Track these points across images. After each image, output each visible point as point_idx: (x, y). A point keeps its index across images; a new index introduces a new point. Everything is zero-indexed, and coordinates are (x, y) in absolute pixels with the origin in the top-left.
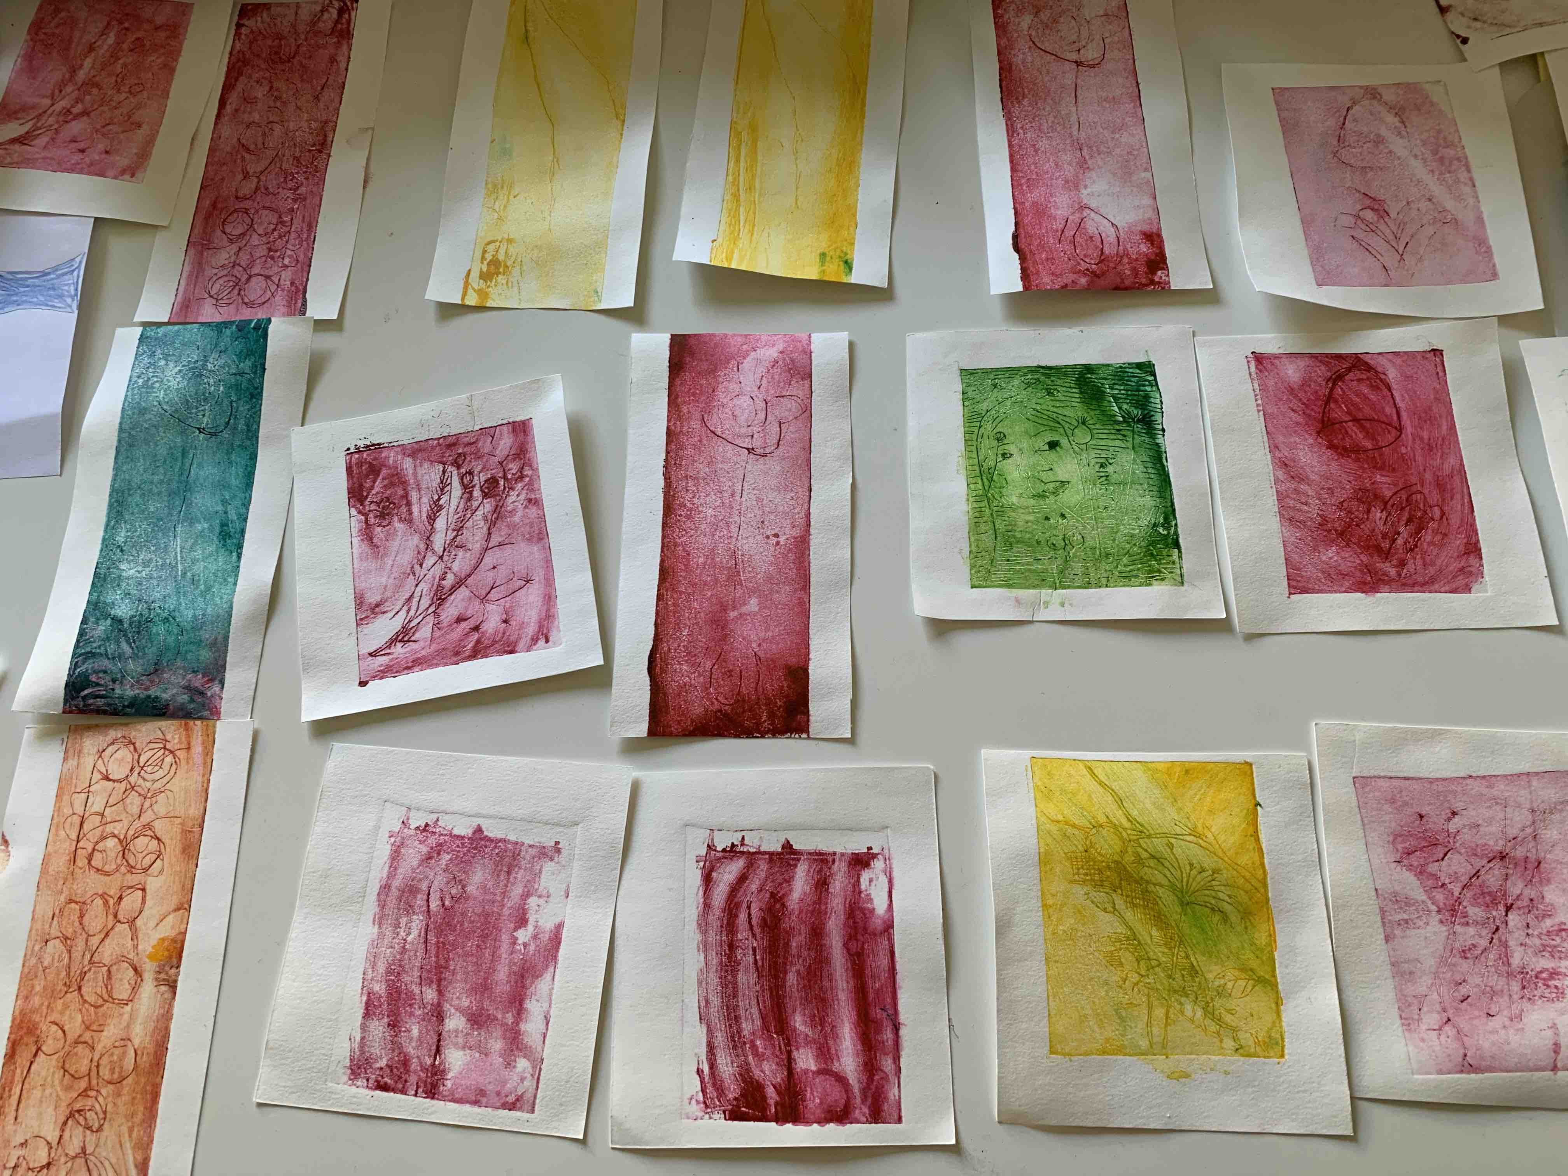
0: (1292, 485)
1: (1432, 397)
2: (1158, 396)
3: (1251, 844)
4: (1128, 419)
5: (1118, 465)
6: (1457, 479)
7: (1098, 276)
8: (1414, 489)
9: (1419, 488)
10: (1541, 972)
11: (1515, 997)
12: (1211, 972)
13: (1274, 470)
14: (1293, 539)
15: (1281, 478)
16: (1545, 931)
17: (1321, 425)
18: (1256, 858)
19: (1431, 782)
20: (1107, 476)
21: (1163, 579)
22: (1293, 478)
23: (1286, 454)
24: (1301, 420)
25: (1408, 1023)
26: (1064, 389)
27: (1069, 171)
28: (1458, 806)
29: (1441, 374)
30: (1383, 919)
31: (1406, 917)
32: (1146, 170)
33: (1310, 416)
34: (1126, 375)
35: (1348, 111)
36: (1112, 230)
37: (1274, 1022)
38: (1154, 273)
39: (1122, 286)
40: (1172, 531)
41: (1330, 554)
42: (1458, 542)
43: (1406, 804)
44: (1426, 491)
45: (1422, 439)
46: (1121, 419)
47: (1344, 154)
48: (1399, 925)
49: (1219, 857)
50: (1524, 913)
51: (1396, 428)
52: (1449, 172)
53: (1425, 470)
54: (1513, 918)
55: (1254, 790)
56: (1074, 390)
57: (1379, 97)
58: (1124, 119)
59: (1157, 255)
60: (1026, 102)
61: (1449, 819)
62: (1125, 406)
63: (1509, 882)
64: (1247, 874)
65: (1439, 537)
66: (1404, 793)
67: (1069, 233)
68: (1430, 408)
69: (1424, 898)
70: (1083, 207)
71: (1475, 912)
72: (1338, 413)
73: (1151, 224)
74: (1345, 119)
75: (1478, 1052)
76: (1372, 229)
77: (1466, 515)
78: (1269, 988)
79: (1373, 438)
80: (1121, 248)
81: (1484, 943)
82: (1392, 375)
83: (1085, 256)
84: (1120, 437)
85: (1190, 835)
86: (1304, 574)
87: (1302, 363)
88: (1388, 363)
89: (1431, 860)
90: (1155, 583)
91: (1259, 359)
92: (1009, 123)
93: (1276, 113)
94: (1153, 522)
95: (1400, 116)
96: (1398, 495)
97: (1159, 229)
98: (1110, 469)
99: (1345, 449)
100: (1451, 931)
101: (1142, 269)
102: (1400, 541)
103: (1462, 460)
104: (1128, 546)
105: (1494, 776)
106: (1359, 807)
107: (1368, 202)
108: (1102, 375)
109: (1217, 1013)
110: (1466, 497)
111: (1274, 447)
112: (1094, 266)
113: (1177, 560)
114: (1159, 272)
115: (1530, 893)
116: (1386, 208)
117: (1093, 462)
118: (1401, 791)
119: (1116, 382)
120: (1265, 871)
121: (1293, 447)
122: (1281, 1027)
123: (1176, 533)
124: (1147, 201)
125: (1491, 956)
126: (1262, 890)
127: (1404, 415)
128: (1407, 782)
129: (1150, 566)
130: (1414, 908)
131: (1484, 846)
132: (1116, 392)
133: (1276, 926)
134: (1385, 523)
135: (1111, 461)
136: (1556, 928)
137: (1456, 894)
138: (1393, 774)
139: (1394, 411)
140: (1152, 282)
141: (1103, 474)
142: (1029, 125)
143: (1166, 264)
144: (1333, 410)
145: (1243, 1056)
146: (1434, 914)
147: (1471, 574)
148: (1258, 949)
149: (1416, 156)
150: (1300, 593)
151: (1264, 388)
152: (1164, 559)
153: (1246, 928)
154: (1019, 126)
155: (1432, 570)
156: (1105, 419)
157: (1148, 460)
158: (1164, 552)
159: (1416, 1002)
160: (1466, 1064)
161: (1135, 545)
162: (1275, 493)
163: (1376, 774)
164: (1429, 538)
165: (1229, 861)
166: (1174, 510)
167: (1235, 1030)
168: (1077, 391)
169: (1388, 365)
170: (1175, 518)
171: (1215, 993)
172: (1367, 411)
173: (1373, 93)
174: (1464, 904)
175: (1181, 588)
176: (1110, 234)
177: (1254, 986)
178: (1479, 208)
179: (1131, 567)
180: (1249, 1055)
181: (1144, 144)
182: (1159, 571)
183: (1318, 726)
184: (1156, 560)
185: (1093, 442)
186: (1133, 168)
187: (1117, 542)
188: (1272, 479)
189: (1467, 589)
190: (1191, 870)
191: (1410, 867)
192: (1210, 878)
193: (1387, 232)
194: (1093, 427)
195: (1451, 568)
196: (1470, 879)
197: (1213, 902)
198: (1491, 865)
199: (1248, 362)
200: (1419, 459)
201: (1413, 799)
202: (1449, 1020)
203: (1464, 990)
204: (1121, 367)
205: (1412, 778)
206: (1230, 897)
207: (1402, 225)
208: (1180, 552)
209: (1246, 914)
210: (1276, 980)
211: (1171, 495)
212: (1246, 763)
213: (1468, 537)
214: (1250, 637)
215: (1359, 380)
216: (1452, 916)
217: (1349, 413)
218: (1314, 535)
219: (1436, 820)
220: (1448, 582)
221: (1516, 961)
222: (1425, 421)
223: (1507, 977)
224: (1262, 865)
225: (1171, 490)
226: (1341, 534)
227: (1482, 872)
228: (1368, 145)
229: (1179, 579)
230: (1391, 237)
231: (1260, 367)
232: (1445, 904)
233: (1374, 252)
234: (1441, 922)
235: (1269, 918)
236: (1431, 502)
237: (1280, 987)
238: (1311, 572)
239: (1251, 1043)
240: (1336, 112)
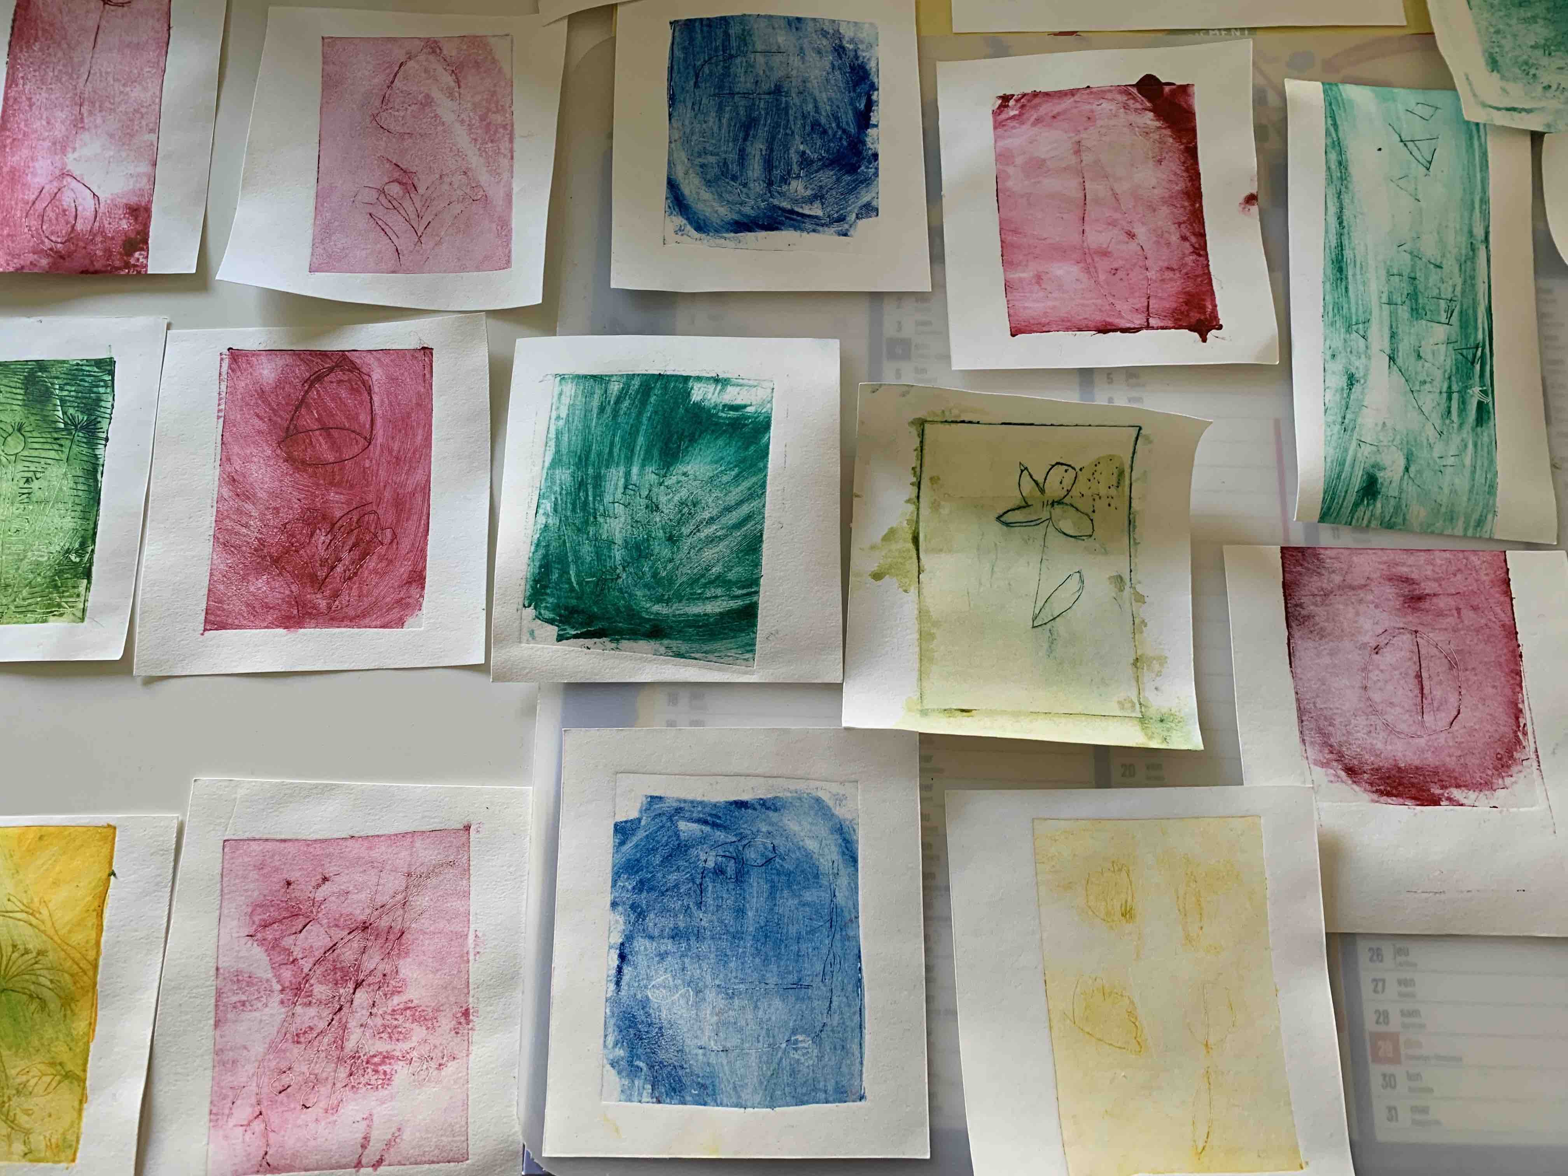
0: (237, 503)
1: (414, 401)
2: (111, 399)
3: (92, 920)
4: (72, 424)
5: (45, 480)
6: (419, 498)
7: (62, 257)
8: (368, 508)
9: (375, 508)
10: (374, 1056)
11: (339, 1085)
12: (15, 1067)
13: (220, 486)
14: (222, 566)
15: (226, 496)
16: (389, 1011)
17: (284, 435)
18: (93, 935)
19: (308, 845)
20: (29, 493)
21: (61, 615)
22: (238, 495)
23: (238, 468)
24: (264, 427)
25: (215, 1117)
26: (8, 389)
27: (60, 130)
28: (330, 870)
29: (428, 376)
30: (217, 1001)
31: (244, 998)
32: (152, 131)
33: (276, 423)
34: (81, 373)
35: (400, 67)
36: (92, 202)
37: (73, 1123)
38: (130, 255)
39: (91, 269)
40: (86, 559)
41: (260, 585)
42: (403, 570)
43: (277, 870)
44: (380, 512)
45: (390, 451)
46: (62, 426)
47: (385, 119)
48: (234, 1007)
49: (48, 936)
50: (373, 990)
51: (365, 438)
52: (492, 141)
53: (385, 486)
54: (361, 997)
55: (112, 858)
56: (18, 391)
57: (438, 51)
58: (142, 69)
59: (138, 233)
60: (36, 47)
61: (319, 886)
62: (71, 411)
63: (365, 957)
64: (77, 956)
65: (384, 564)
66: (277, 857)
67: (40, 206)
68: (409, 415)
69: (270, 975)
70: (65, 174)
71: (321, 990)
72: (308, 420)
73: (143, 195)
74: (396, 75)
75: (280, 1149)
76: (394, 206)
77: (418, 539)
78: (76, 1083)
79: (339, 450)
80: (97, 224)
81: (322, 1025)
82: (377, 375)
83: (52, 233)
84: (56, 447)
85: (22, 911)
86: (225, 607)
87: (280, 362)
88: (376, 364)
89: (288, 933)
90: (51, 618)
91: (235, 356)
92: (11, 72)
93: (320, 66)
94: (66, 547)
95: (456, 75)
96: (350, 516)
97: (150, 202)
98: (35, 485)
99: (303, 462)
100: (290, 1013)
101: (117, 249)
102: (339, 569)
103: (429, 476)
104: (31, 576)
105: (378, 836)
106: (222, 875)
107: (396, 175)
108: (54, 374)
109: (11, 1114)
110: (424, 517)
111: (226, 459)
112: (59, 246)
113: (83, 592)
114: (137, 254)
115: (386, 967)
116: (416, 182)
117: (19, 476)
118: (273, 856)
119: (68, 381)
120: (98, 953)
121: (246, 460)
122: (79, 1129)
123: (91, 561)
124: (144, 168)
125: (326, 1040)
126: (91, 973)
127: (379, 422)
128: (283, 845)
129: (50, 599)
130: (256, 988)
131: (347, 915)
132: (66, 393)
133: (99, 1013)
134: (327, 548)
135: (38, 475)
136: (402, 1006)
137: (306, 970)
138: (268, 836)
139: (369, 418)
140: (127, 265)
141: (26, 491)
142: (33, 73)
143: (147, 243)
144: (303, 416)
145: (31, 1161)
146: (276, 993)
147: (408, 605)
148: (72, 1040)
149: (462, 122)
150: (216, 629)
151: (232, 391)
152: (67, 591)
153: (65, 1016)
154: (21, 75)
155: (366, 601)
156: (45, 425)
157: (81, 474)
158: (70, 583)
159: (230, 1093)
160: (264, 1163)
161: (39, 575)
162: (215, 514)
163: (250, 837)
164: (372, 565)
165: (59, 941)
166: (95, 534)
167: (27, 1132)
168: (22, 392)
169: (375, 365)
170: (94, 542)
171: (14, 1092)
172: (341, 418)
173: (433, 46)
174: (312, 981)
175: (80, 624)
176: (87, 205)
177: (60, 1082)
178: (510, 184)
179: (30, 601)
180: (39, 1160)
181: (157, 100)
182: (59, 606)
183: (196, 783)
184: (59, 593)
185: (26, 453)
186: (136, 128)
187: (20, 572)
188: (215, 496)
189: (400, 623)
190: (13, 952)
191: (262, 942)
192: (33, 961)
193: (411, 210)
194: (29, 434)
195: (388, 599)
196: (325, 953)
197: (32, 987)
198: (351, 937)
199: (222, 359)
200: (382, 473)
201: (285, 864)
202: (261, 1114)
203: (286, 1080)
204: (78, 364)
205: (290, 840)
206: (51, 981)
207: (427, 202)
208: (89, 582)
209: (68, 1001)
210: (86, 1075)
211: (97, 515)
212: (109, 826)
213: (415, 565)
214: (150, 681)
215: (340, 382)
216: (296, 995)
217: (318, 420)
218: (247, 563)
219: (303, 890)
220: (382, 616)
221: (350, 1045)
222: (400, 431)
223: (337, 1064)
224: (98, 943)
225: (98, 510)
226: (276, 561)
227: (339, 945)
228: (414, 107)
229: (80, 614)
230: (413, 216)
231: (234, 366)
232: (290, 981)
233: (390, 233)
234: (282, 1002)
235: (93, 1005)
236: (384, 524)
237: (88, 1083)
238: (236, 605)
239: (42, 1146)
240: (387, 68)
